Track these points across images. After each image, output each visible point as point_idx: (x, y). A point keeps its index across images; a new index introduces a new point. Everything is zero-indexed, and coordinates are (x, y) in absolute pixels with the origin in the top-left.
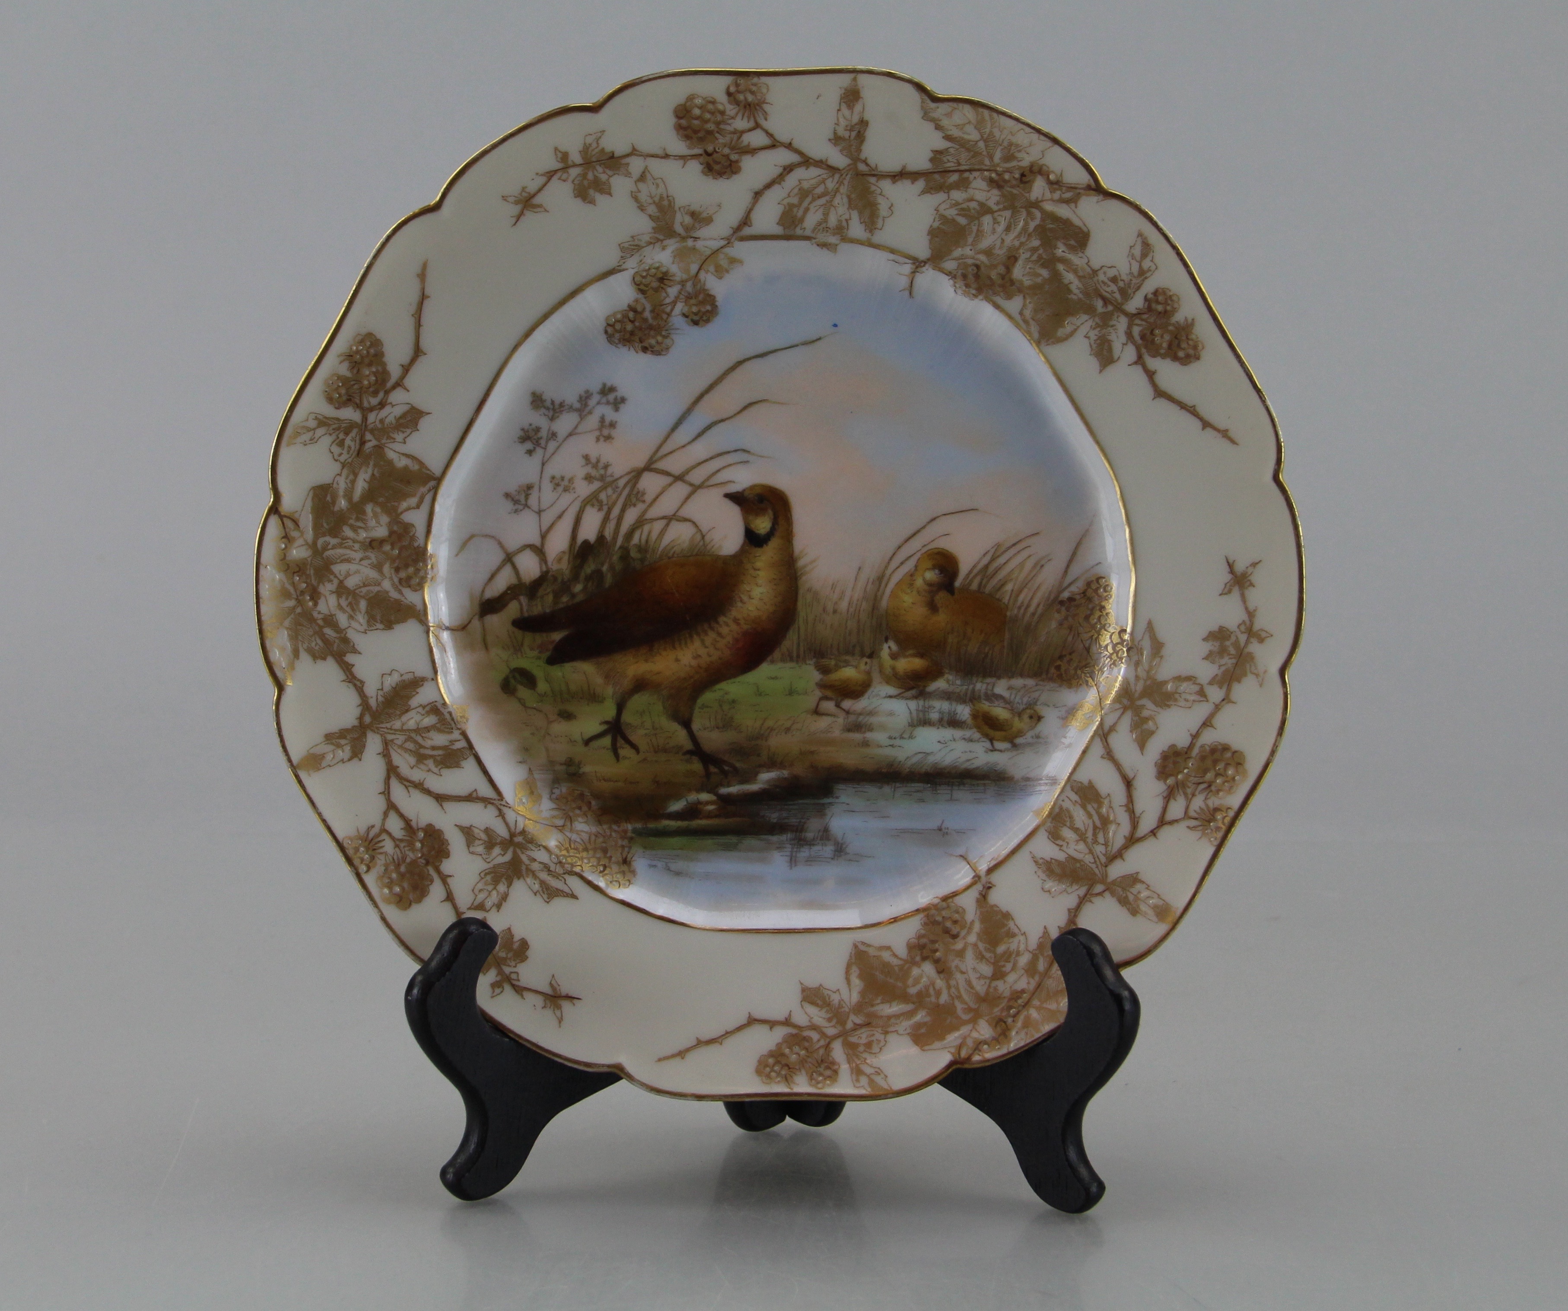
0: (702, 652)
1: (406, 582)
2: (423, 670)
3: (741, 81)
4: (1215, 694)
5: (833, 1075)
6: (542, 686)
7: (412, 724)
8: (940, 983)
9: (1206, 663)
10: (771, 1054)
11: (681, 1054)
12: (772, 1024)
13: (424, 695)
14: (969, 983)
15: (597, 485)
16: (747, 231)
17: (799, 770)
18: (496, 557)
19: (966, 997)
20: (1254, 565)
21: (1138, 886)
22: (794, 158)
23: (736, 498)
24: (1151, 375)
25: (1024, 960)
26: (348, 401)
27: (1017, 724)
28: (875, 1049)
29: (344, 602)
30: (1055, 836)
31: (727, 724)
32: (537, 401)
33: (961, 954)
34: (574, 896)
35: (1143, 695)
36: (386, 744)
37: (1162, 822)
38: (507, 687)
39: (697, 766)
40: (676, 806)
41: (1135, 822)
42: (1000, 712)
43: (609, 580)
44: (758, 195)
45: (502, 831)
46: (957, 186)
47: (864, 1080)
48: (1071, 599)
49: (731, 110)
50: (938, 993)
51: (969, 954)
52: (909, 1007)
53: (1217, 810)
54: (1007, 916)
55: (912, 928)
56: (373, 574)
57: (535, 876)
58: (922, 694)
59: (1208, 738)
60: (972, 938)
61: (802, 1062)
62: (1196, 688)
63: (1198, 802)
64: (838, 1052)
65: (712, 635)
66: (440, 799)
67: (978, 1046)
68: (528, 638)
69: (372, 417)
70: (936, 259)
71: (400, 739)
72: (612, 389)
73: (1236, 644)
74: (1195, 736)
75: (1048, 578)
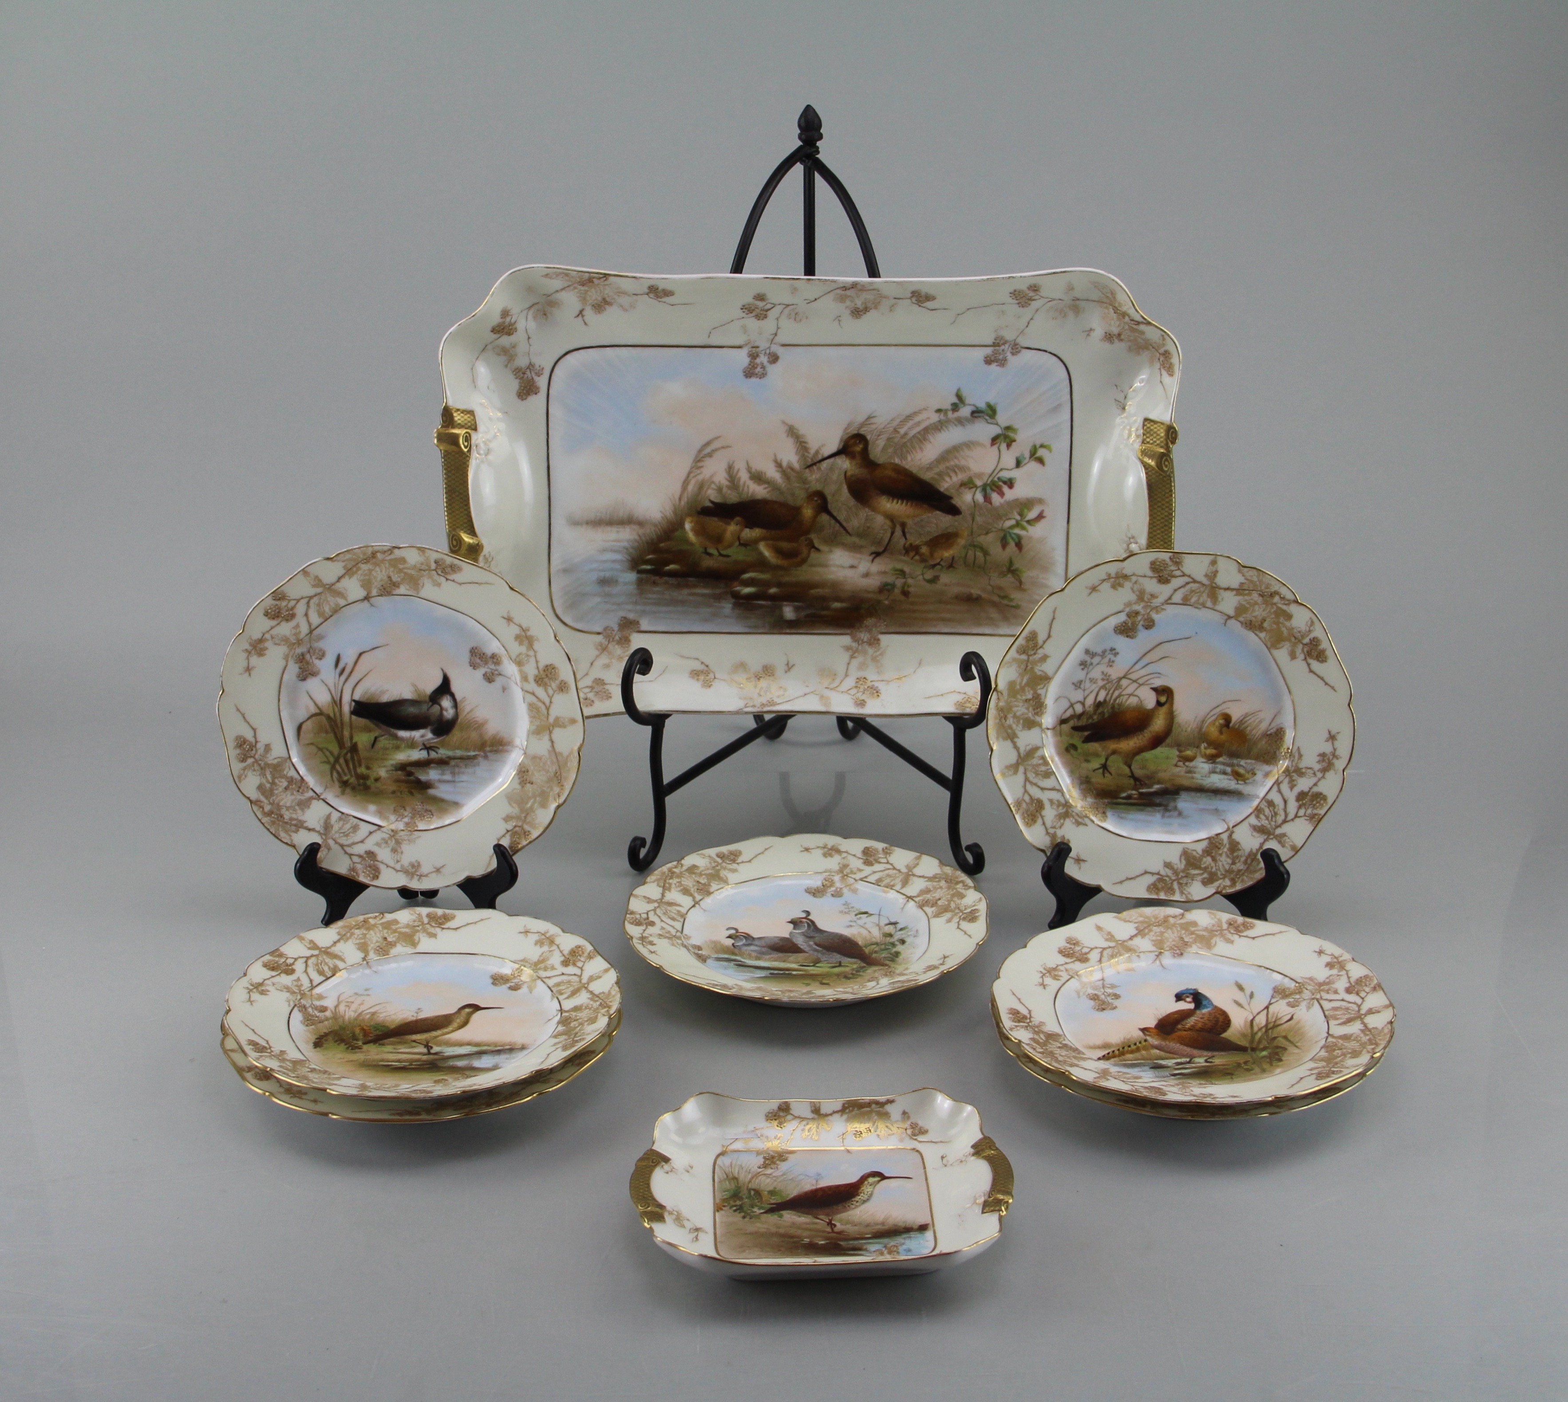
0: (1137, 742)
1: (1037, 714)
2: (1039, 744)
3: (1176, 555)
4: (1319, 775)
5: (1173, 894)
6: (1079, 750)
7: (1035, 763)
8: (1213, 864)
9: (1317, 764)
10: (1152, 884)
11: (1121, 882)
12: (1153, 874)
13: (1039, 753)
14: (1223, 865)
15: (1105, 682)
16: (1170, 601)
17: (1168, 785)
18: (1066, 704)
19: (1222, 870)
20: (1338, 733)
21: (1286, 838)
22: (1190, 580)
23: (1154, 689)
24: (1309, 665)
25: (1243, 859)
26: (1024, 652)
27: (1247, 775)
28: (1188, 885)
29: (1015, 721)
30: (1257, 817)
31: (1144, 767)
32: (1087, 652)
33: (1221, 855)
34: (1086, 825)
35: (1293, 772)
36: (1025, 770)
37: (1296, 816)
38: (1067, 750)
39: (1132, 781)
40: (1124, 795)
41: (1286, 815)
42: (1242, 771)
43: (1106, 715)
44: (1175, 590)
45: (1063, 801)
46: (1246, 595)
47: (1184, 896)
48: (1271, 734)
49: (1170, 563)
50: (1212, 868)
51: (1224, 855)
52: (1202, 872)
53: (1316, 814)
54: (1238, 843)
55: (1204, 844)
56: (1026, 711)
57: (1073, 817)
58: (1214, 762)
59: (1315, 789)
60: (1225, 850)
61: (1163, 888)
62: (1312, 772)
63: (1309, 811)
64: (1175, 885)
65: (1141, 737)
66: (1043, 789)
67: (1225, 887)
68: (1076, 733)
69: (1031, 658)
70: (1236, 617)
71: (1030, 768)
72: (1114, 649)
73: (1329, 759)
74: (1311, 788)
75: (1263, 726)
